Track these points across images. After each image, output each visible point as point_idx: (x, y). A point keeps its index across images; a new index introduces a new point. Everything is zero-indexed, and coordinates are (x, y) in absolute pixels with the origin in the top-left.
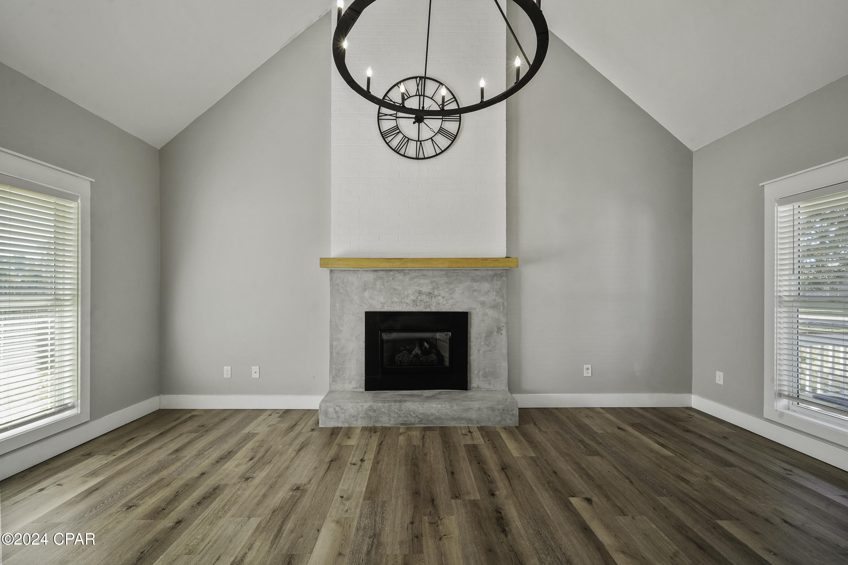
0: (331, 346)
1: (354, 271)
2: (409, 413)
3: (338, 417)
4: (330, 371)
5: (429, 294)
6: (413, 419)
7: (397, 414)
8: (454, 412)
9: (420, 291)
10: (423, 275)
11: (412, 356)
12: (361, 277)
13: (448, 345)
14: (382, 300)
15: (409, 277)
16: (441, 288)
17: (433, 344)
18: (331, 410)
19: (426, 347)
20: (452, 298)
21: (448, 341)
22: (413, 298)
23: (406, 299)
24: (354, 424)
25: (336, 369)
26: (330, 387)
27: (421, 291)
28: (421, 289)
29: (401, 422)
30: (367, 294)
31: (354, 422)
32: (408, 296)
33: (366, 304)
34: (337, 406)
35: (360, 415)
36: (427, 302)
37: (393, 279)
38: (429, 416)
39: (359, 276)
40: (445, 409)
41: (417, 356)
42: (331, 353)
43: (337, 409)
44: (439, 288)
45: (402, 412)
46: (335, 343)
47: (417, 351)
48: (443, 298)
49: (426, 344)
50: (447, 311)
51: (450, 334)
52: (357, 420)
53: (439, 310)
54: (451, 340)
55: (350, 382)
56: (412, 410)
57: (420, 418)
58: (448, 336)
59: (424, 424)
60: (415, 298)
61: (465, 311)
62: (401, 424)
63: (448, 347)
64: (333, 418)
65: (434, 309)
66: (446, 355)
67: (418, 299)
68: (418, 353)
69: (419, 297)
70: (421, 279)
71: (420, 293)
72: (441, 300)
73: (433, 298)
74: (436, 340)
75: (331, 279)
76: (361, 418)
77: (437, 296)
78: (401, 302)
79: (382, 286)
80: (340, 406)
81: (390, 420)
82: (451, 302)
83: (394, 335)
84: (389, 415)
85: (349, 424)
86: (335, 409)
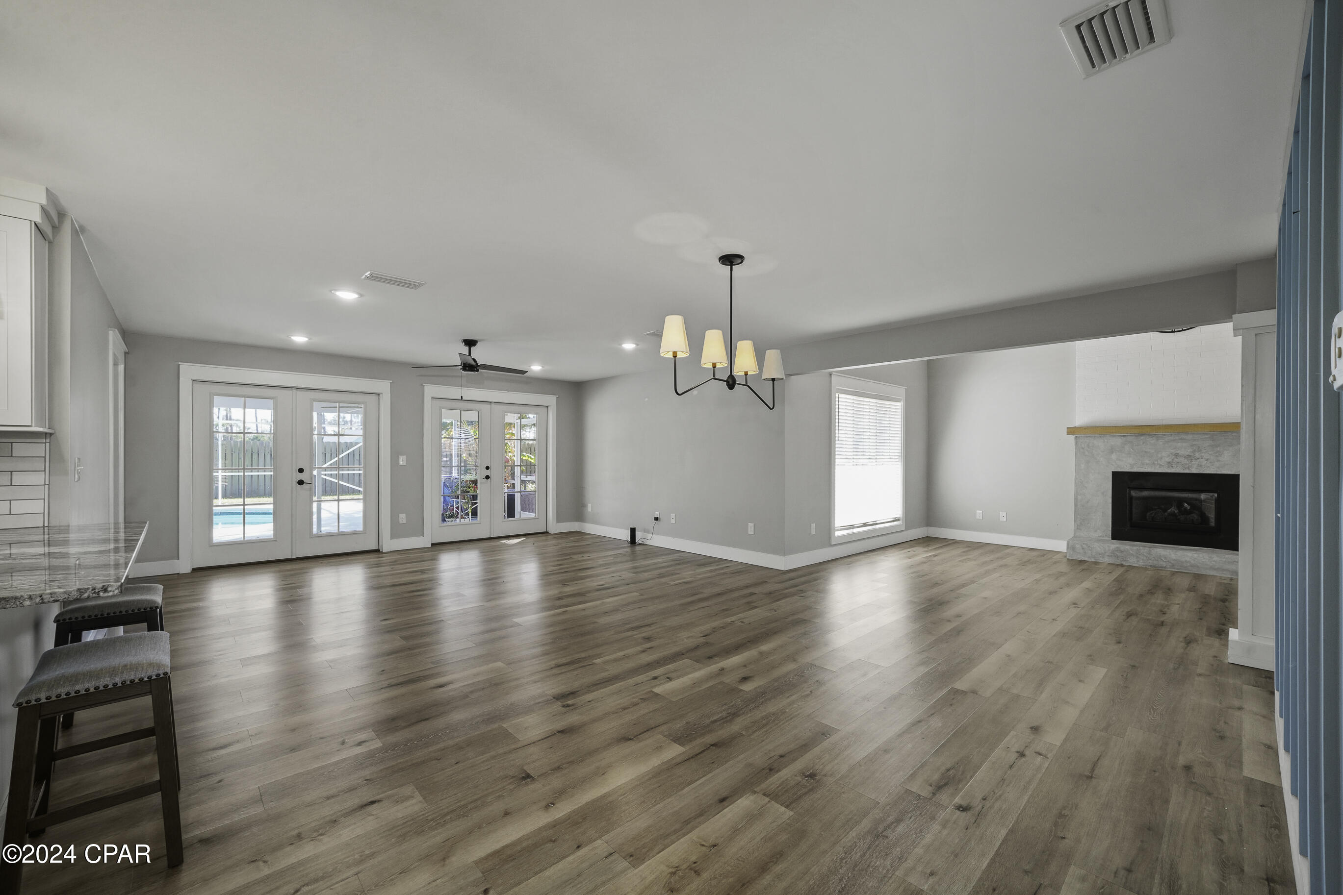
0: (1076, 499)
1: (1100, 436)
2: (1160, 558)
3: (1085, 552)
4: (1075, 521)
5: (1189, 457)
6: (1164, 563)
7: (1146, 557)
8: (1214, 563)
9: (1176, 453)
10: (1181, 439)
11: (1166, 514)
12: (1107, 442)
13: (1213, 506)
14: (1131, 461)
15: (1163, 441)
16: (1205, 451)
17: (1196, 506)
18: (1078, 546)
19: (1186, 508)
20: (1218, 461)
21: (1214, 502)
22: (1167, 460)
23: (1159, 461)
24: (1101, 560)
25: (1081, 519)
26: (1075, 533)
27: (1178, 453)
28: (1178, 452)
29: (1151, 564)
30: (1114, 456)
31: (1101, 559)
32: (1161, 458)
33: (1113, 465)
34: (1084, 544)
35: (1107, 554)
36: (1186, 464)
37: (1143, 443)
38: (1183, 562)
39: (1106, 440)
40: (1202, 558)
41: (1173, 514)
42: (1076, 505)
43: (1084, 546)
44: (1201, 450)
45: (1152, 556)
46: (1079, 497)
47: (1173, 509)
48: (1207, 460)
49: (1186, 505)
50: (1213, 473)
51: (1216, 495)
52: (1103, 558)
53: (1201, 472)
54: (1217, 501)
55: (1096, 531)
56: (1163, 555)
57: (1172, 563)
58: (1214, 497)
59: (1177, 569)
60: (1170, 460)
61: (1237, 473)
62: (1151, 566)
63: (1214, 509)
64: (1080, 553)
65: (1194, 471)
66: (1212, 516)
67: (1174, 461)
68: (1174, 512)
69: (1176, 460)
70: (1179, 442)
71: (1177, 455)
72: (1204, 462)
73: (1193, 460)
74: (1201, 501)
75: (1076, 444)
76: (1108, 555)
77: (1198, 458)
78: (1154, 463)
79: (1131, 450)
80: (1087, 544)
81: (1138, 561)
82: (1217, 464)
83: (1145, 493)
84: (1137, 557)
85: (1095, 560)
86: (1082, 546)
